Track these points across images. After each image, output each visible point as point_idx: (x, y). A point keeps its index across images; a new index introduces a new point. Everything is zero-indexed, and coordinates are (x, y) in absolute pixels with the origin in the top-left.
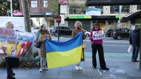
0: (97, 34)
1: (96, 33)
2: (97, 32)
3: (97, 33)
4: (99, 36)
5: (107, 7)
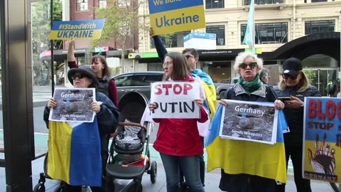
0: (167, 93)
1: (161, 88)
2: (164, 86)
3: (164, 90)
4: (173, 104)
5: (232, 30)
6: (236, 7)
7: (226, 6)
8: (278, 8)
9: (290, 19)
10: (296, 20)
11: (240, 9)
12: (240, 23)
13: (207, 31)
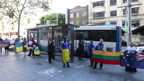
5: (119, 23)
6: (120, 15)
7: (117, 15)
8: (136, 15)
9: (140, 19)
10: (143, 19)
11: (122, 16)
12: (122, 21)
13: (111, 24)
